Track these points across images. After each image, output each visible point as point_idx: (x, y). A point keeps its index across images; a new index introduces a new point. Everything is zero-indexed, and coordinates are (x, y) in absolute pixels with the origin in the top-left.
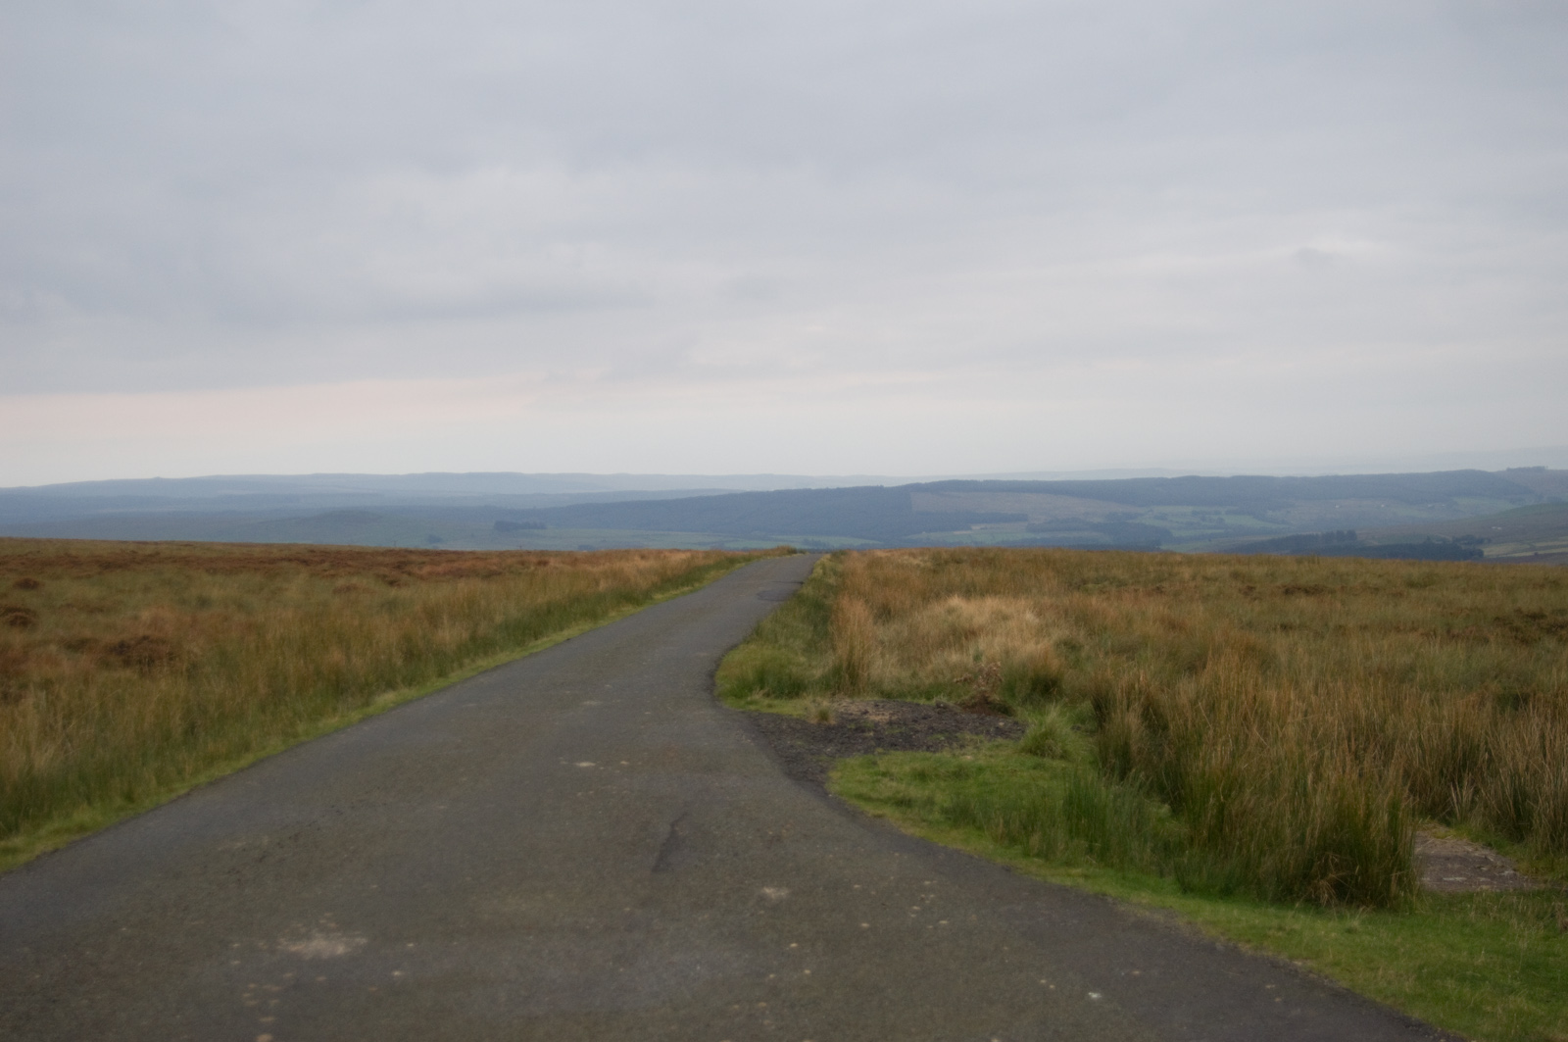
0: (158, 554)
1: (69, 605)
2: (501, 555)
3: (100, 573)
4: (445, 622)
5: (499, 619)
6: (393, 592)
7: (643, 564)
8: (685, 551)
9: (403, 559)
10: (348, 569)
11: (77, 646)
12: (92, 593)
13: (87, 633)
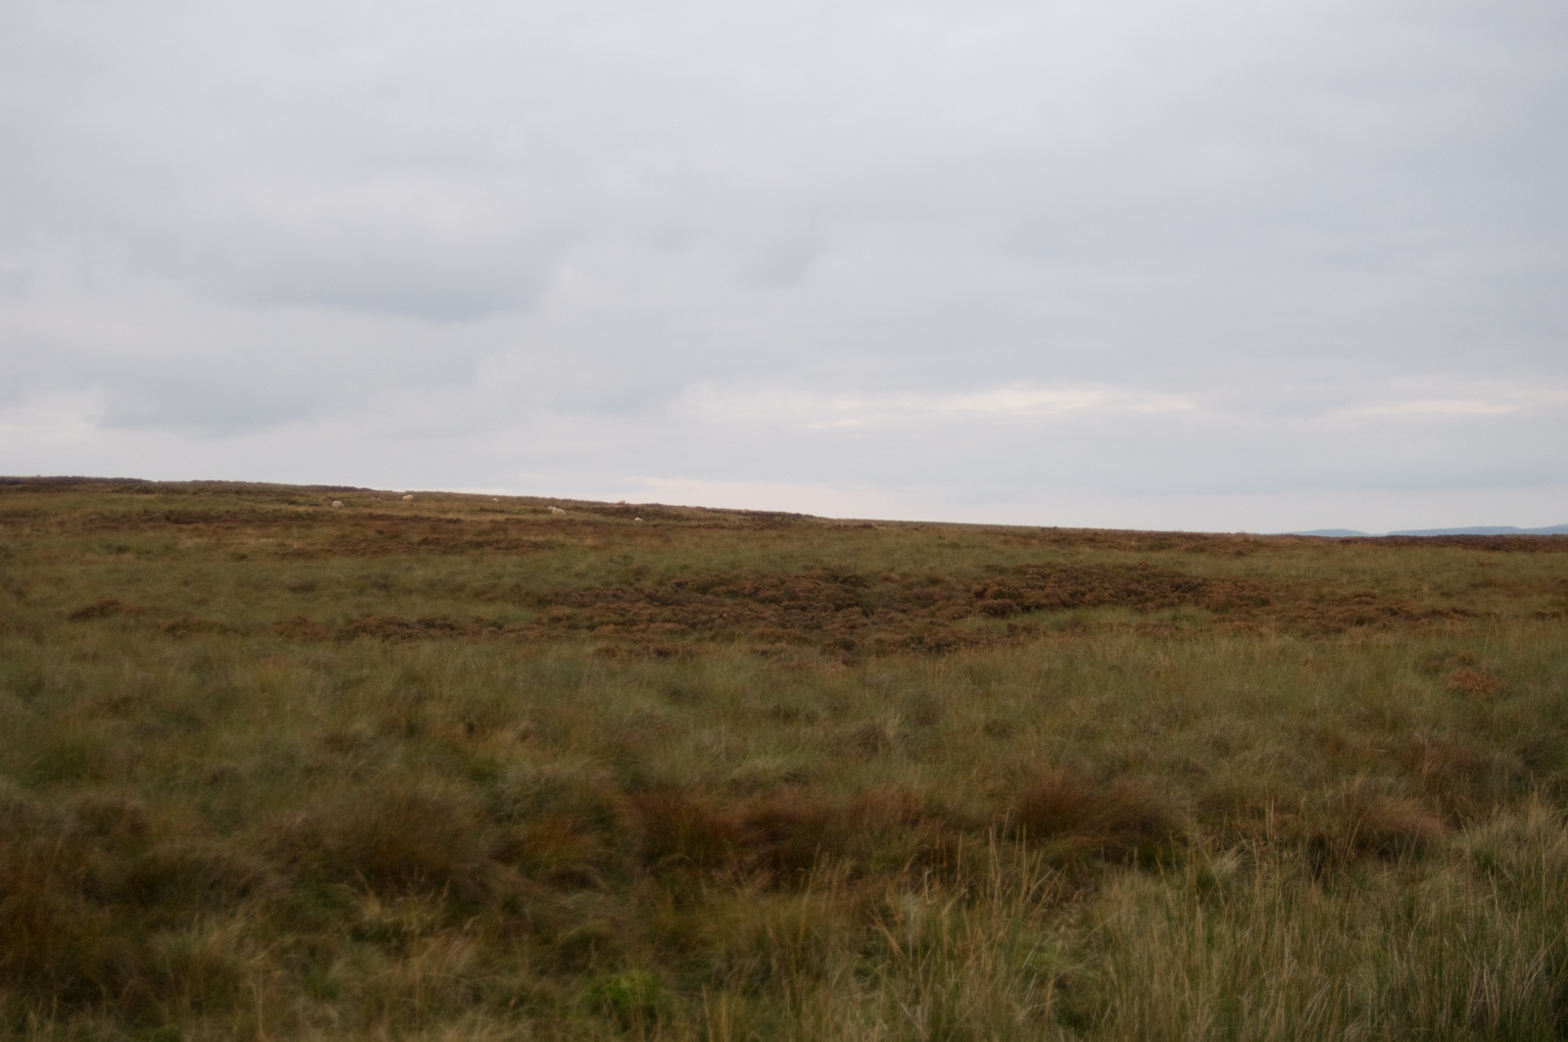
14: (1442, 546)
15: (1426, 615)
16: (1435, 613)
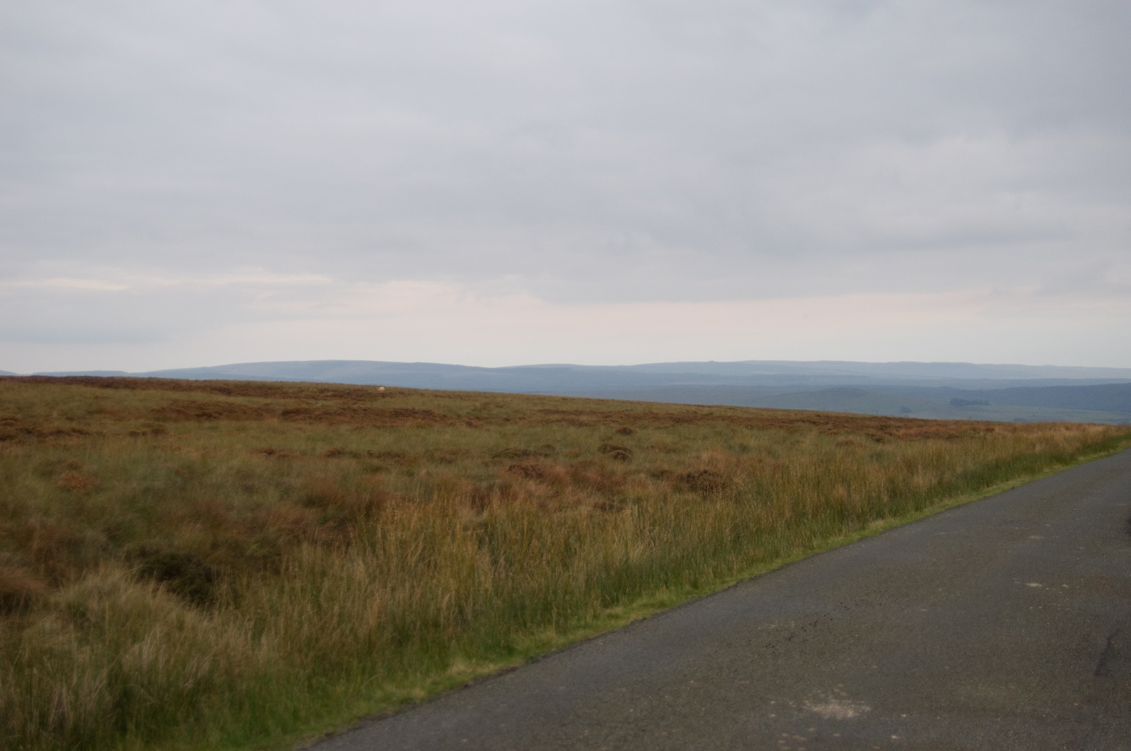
0: (712, 414)
1: (652, 447)
2: (957, 422)
3: (673, 426)
4: (920, 470)
5: (959, 470)
6: (879, 447)
7: (1067, 433)
8: (1100, 425)
9: (883, 424)
10: (846, 429)
11: (659, 475)
12: (668, 439)
13: (666, 467)
14: (70, 384)
15: (51, 434)
16: (59, 432)
